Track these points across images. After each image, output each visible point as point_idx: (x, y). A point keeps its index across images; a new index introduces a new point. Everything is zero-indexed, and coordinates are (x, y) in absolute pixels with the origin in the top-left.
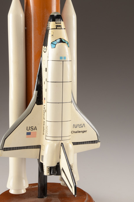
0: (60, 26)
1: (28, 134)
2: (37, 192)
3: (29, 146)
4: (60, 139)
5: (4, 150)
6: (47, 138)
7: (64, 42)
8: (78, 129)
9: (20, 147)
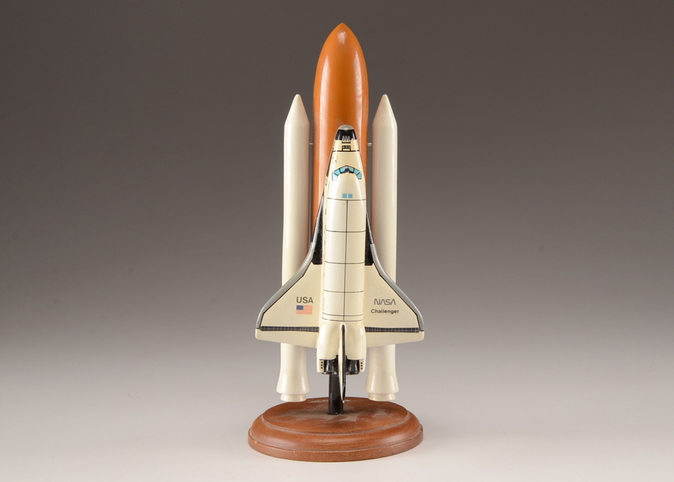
0: (349, 147)
1: (300, 308)
2: (326, 408)
3: (301, 328)
4: (341, 318)
5: (263, 330)
6: (325, 316)
7: (351, 172)
8: (383, 307)
9: (287, 328)
